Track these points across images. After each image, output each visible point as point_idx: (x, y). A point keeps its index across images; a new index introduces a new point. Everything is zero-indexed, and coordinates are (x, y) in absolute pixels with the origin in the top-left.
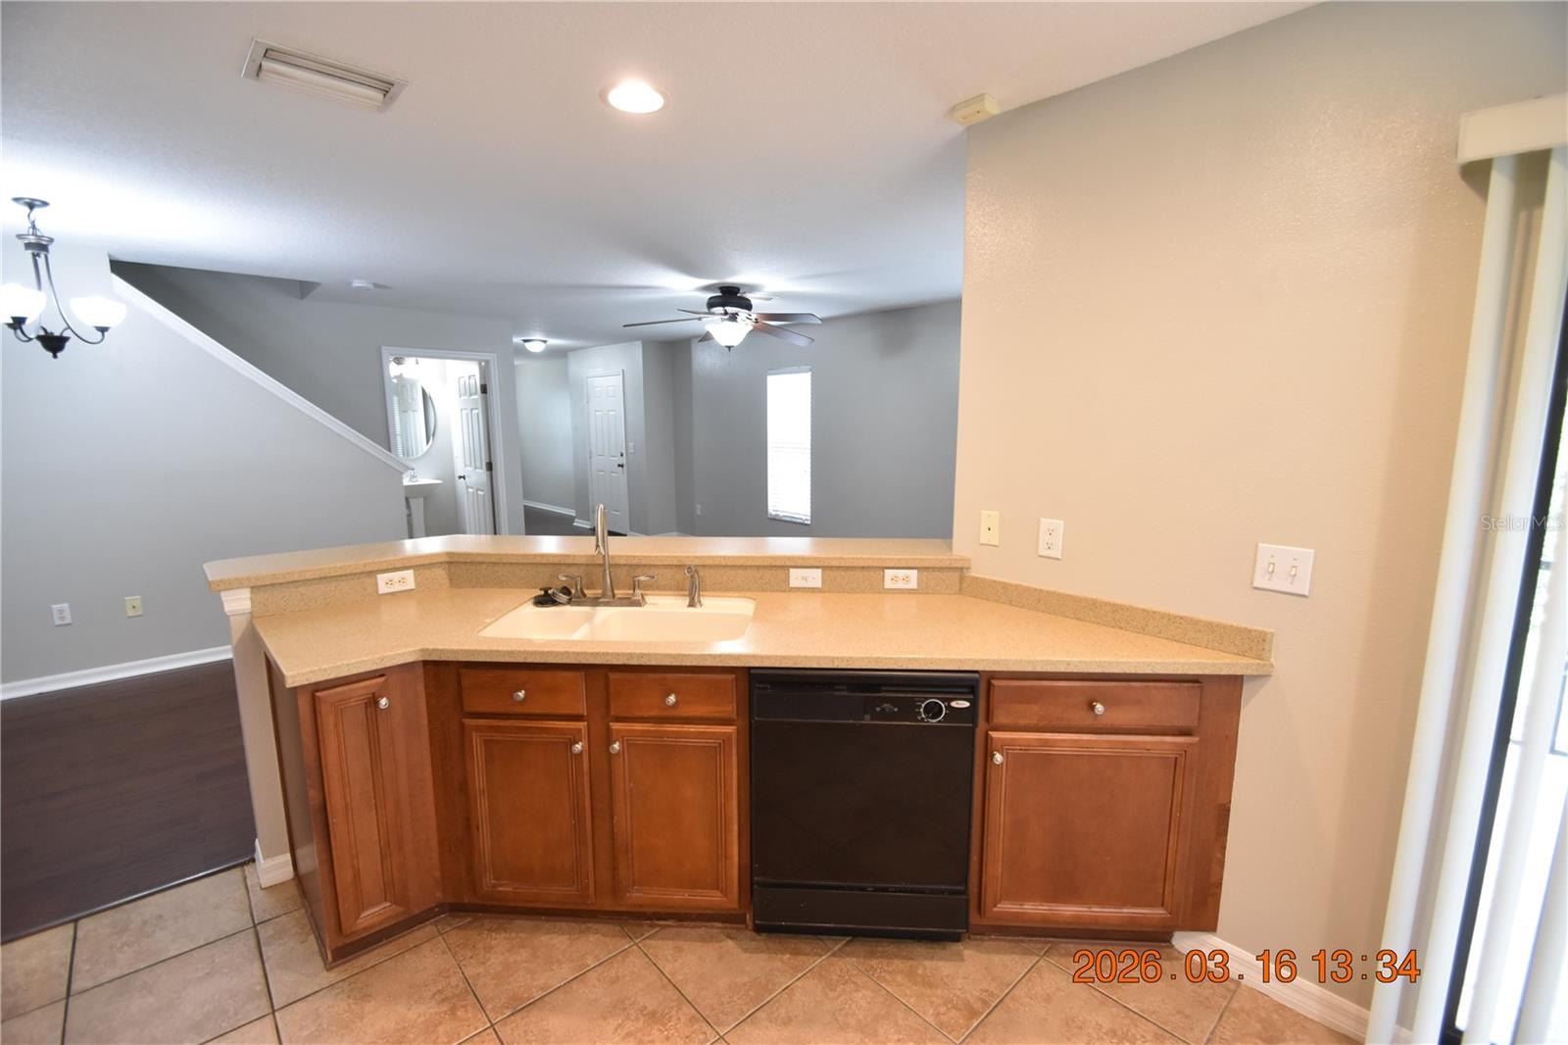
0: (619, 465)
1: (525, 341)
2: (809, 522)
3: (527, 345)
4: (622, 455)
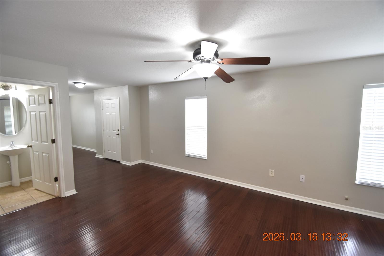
0: (117, 134)
1: (75, 83)
2: (206, 159)
3: (76, 85)
4: (118, 130)
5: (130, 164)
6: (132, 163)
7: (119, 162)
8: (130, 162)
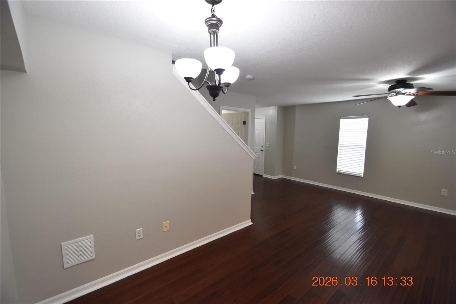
0: (261, 150)
4: (262, 147)
5: (274, 177)
6: (276, 176)
7: (261, 176)
8: (274, 176)
